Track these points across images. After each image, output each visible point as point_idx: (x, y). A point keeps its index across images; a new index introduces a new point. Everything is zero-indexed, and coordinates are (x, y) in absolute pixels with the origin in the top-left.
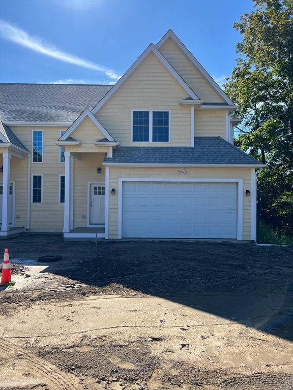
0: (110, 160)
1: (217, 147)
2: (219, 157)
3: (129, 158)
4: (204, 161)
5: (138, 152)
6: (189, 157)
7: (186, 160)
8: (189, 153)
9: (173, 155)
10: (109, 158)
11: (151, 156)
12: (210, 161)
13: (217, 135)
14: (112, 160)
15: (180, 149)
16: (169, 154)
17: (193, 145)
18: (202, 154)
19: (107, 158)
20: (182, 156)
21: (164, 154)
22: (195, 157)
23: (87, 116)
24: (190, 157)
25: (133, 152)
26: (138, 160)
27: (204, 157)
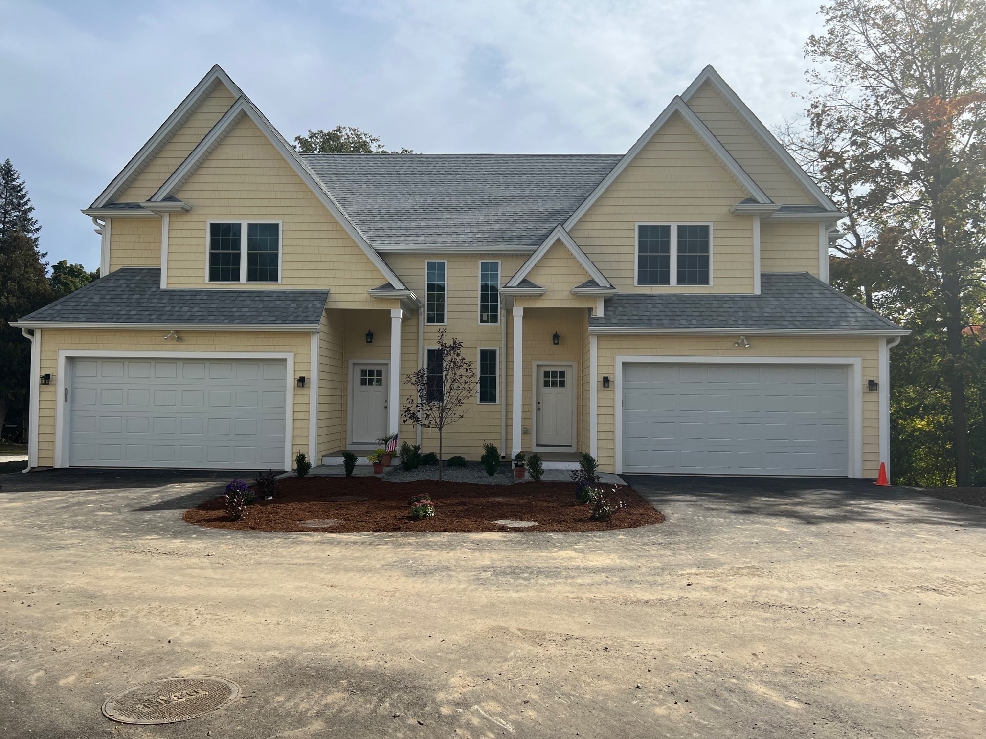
0: (601, 321)
1: (806, 295)
2: (815, 315)
3: (636, 318)
4: (784, 323)
5: (650, 305)
6: (754, 314)
7: (750, 322)
8: (753, 306)
9: (722, 310)
10: (598, 319)
11: (679, 313)
12: (797, 323)
13: (802, 270)
14: (604, 321)
15: (732, 299)
16: (714, 310)
17: (758, 291)
18: (779, 310)
19: (594, 319)
20: (741, 314)
21: (704, 309)
22: (766, 315)
23: (559, 240)
24: (756, 314)
25: (640, 305)
26: (655, 321)
27: (784, 314)
